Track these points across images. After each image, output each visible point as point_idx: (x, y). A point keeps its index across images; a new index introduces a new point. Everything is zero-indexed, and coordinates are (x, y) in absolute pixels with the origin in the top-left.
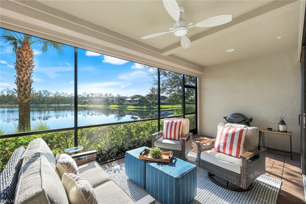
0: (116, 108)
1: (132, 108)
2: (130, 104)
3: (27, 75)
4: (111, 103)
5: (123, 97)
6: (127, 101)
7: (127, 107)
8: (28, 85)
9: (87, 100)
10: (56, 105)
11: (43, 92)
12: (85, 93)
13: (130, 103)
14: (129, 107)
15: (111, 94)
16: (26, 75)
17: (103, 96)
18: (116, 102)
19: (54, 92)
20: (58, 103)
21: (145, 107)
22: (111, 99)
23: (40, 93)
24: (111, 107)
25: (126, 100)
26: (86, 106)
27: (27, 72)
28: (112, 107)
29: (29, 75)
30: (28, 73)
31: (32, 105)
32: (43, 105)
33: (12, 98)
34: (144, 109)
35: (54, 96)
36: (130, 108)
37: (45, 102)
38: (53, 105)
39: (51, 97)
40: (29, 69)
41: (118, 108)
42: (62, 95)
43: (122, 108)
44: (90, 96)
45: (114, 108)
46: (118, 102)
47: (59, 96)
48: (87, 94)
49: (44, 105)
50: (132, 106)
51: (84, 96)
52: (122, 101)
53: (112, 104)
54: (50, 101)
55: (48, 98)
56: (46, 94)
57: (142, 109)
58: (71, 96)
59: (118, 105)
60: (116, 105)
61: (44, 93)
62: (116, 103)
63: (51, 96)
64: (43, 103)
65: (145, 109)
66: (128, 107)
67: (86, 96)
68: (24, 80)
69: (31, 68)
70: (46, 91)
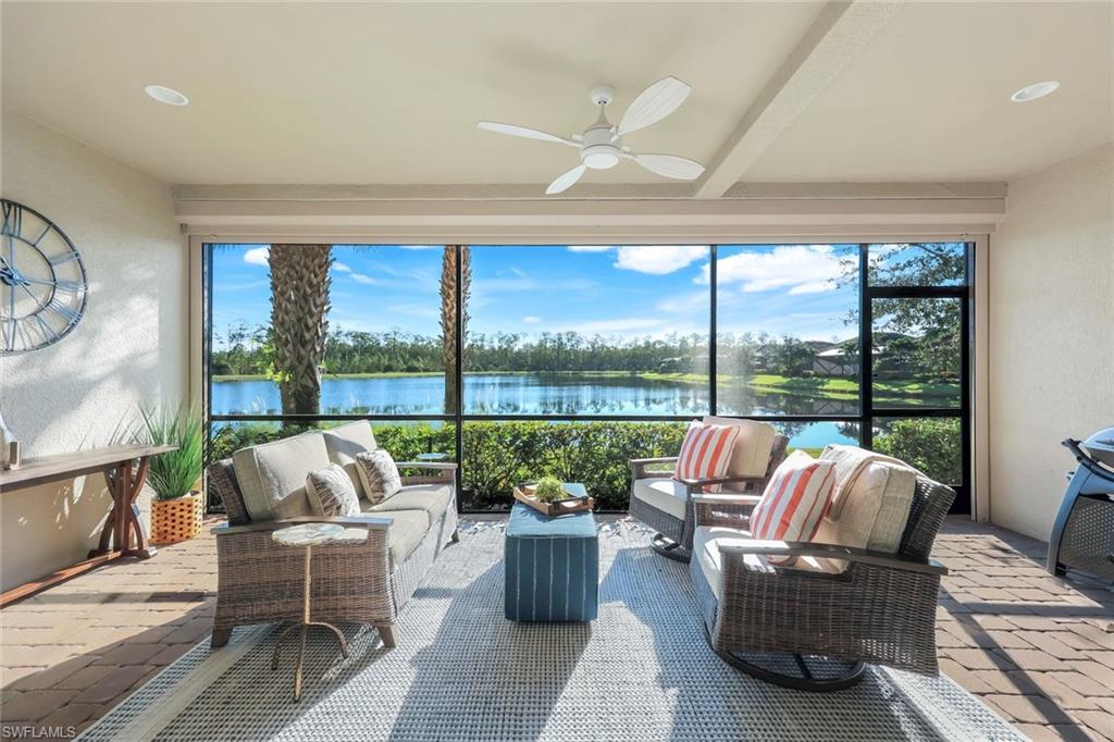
0: (777, 387)
1: (843, 392)
2: (840, 372)
4: (759, 367)
5: (809, 343)
6: (825, 358)
7: (823, 384)
9: (677, 359)
11: (565, 336)
12: (675, 333)
13: (837, 370)
14: (833, 384)
15: (766, 335)
17: (733, 342)
18: (775, 364)
19: (591, 338)
20: (600, 367)
21: (913, 388)
22: (759, 354)
23: (560, 339)
24: (754, 385)
25: (819, 357)
26: (673, 376)
28: (761, 385)
33: (506, 355)
34: (904, 395)
35: (589, 345)
36: (834, 391)
37: (571, 366)
39: (584, 351)
41: (783, 387)
42: (609, 345)
43: (803, 389)
44: (691, 342)
45: (768, 386)
46: (785, 363)
47: (603, 347)
48: (678, 337)
49: (567, 372)
50: (846, 381)
51: (672, 344)
52: (803, 361)
53: (763, 373)
54: (581, 361)
55: (576, 353)
56: (573, 343)
57: (894, 395)
58: (633, 346)
59: (785, 375)
60: (779, 374)
61: (569, 340)
62: (777, 368)
63: (583, 346)
64: (565, 367)
65: (916, 396)
66: (826, 387)
67: (678, 345)
70: (573, 335)
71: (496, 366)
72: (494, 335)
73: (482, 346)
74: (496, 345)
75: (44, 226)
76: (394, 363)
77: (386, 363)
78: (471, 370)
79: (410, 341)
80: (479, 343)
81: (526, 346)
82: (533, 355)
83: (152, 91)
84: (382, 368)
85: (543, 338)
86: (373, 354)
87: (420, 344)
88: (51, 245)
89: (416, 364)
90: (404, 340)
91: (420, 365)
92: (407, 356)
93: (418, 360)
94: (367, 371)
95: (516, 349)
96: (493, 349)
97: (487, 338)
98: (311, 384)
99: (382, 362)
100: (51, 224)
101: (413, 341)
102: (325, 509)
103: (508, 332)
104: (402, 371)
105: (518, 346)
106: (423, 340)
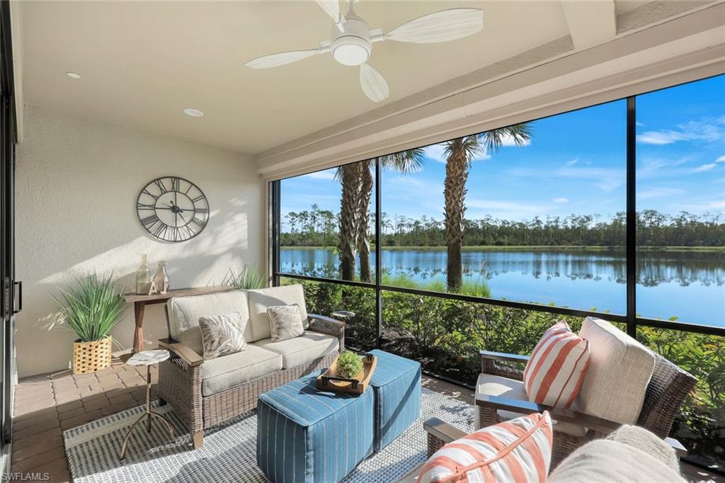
3: (455, 199)
8: (456, 216)
10: (682, 249)
11: (643, 215)
16: (453, 200)
19: (677, 214)
20: (689, 242)
27: (455, 194)
29: (457, 199)
30: (456, 196)
31: (616, 247)
32: (644, 249)
33: (580, 232)
35: (674, 222)
37: (649, 241)
38: (670, 249)
39: (667, 228)
40: (457, 188)
42: (702, 220)
47: (693, 223)
49: (645, 247)
54: (663, 236)
55: (657, 229)
56: (653, 220)
63: (668, 223)
68: (451, 208)
69: (459, 187)
70: (653, 213)
71: (570, 241)
72: (568, 217)
73: (557, 226)
74: (570, 225)
75: (189, 185)
76: (487, 240)
77: (482, 240)
78: (546, 245)
79: (499, 224)
80: (554, 224)
81: (600, 225)
82: (607, 233)
83: (188, 111)
84: (479, 243)
85: (617, 217)
86: (473, 234)
87: (506, 226)
88: (194, 193)
89: (502, 240)
90: (495, 224)
91: (506, 240)
92: (497, 235)
93: (504, 238)
94: (468, 245)
95: (589, 227)
96: (567, 228)
97: (561, 220)
98: (349, 256)
99: (478, 239)
100: (193, 184)
101: (501, 223)
102: (205, 341)
103: (581, 214)
104: (492, 245)
105: (591, 225)
106: (508, 223)
